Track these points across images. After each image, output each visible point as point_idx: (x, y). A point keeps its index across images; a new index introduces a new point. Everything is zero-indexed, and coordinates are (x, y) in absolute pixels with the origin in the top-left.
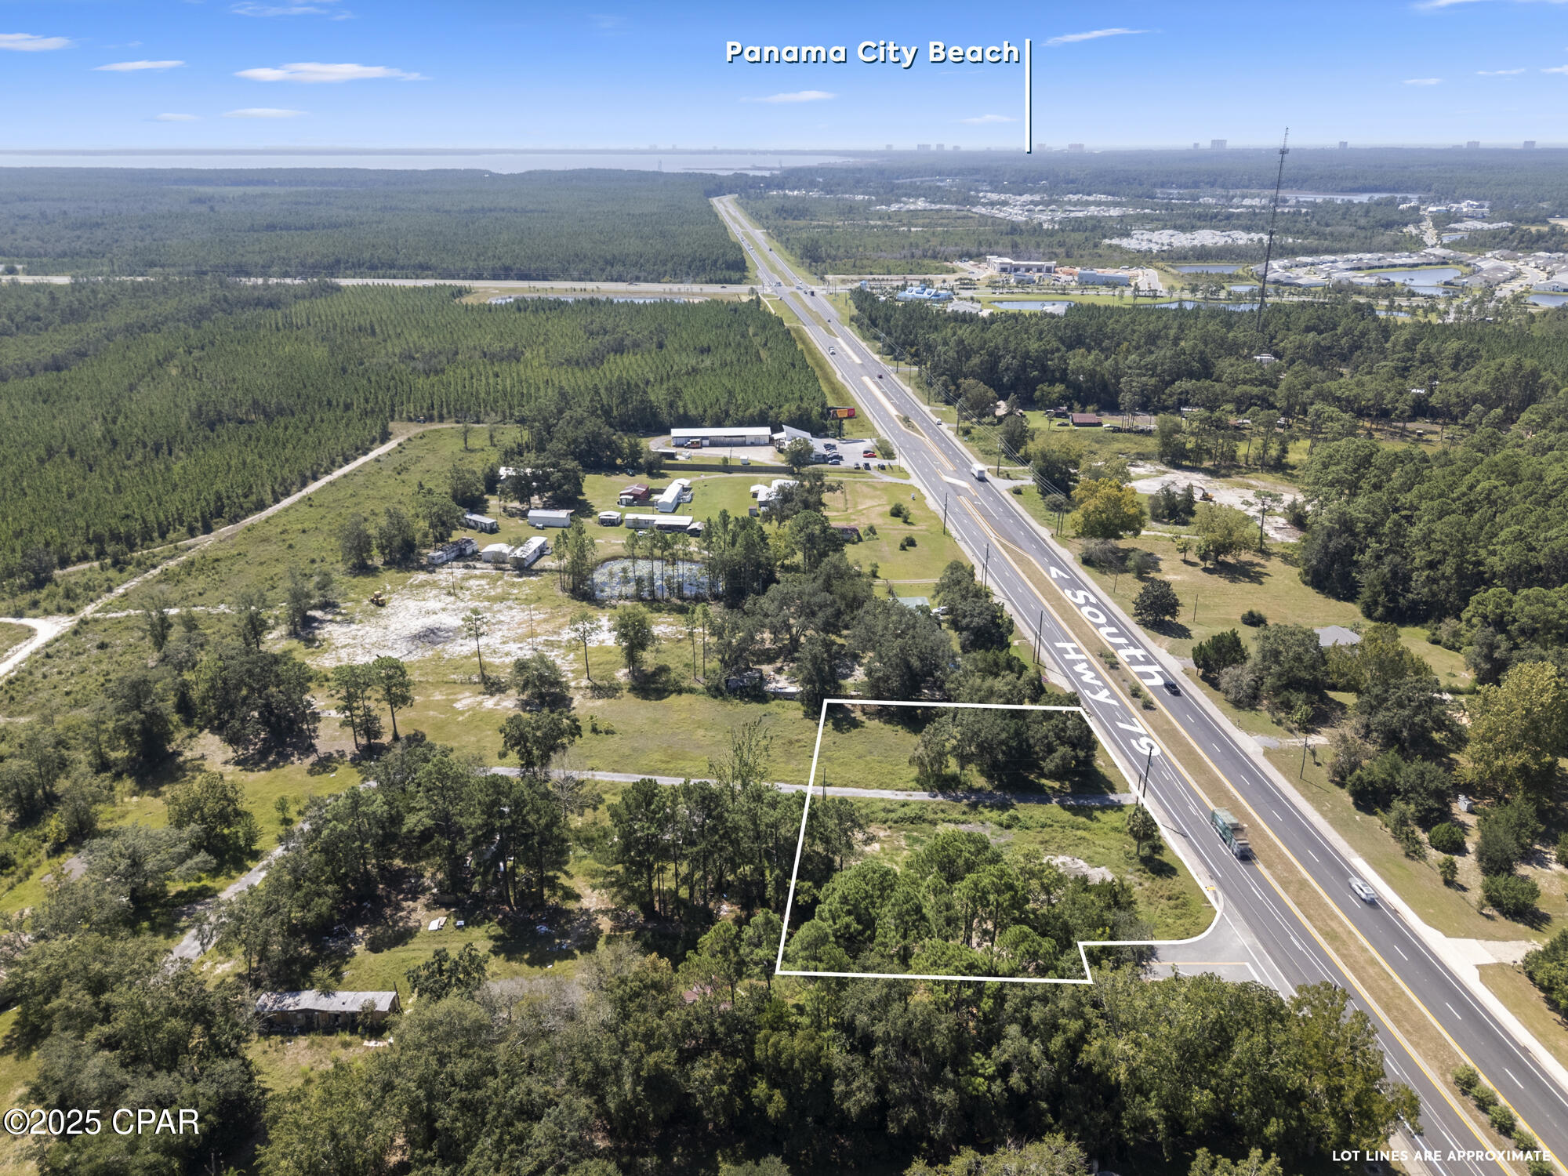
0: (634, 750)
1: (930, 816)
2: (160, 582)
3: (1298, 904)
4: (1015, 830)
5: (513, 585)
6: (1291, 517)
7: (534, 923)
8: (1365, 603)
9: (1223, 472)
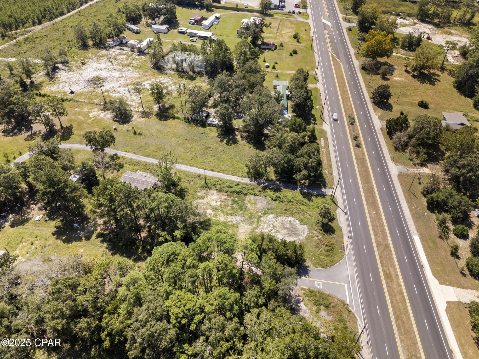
0: (146, 144)
1: (245, 192)
2: (14, 45)
3: (380, 257)
4: (277, 202)
5: (134, 59)
6: (462, 52)
7: (73, 222)
8: (476, 101)
9: (442, 25)
